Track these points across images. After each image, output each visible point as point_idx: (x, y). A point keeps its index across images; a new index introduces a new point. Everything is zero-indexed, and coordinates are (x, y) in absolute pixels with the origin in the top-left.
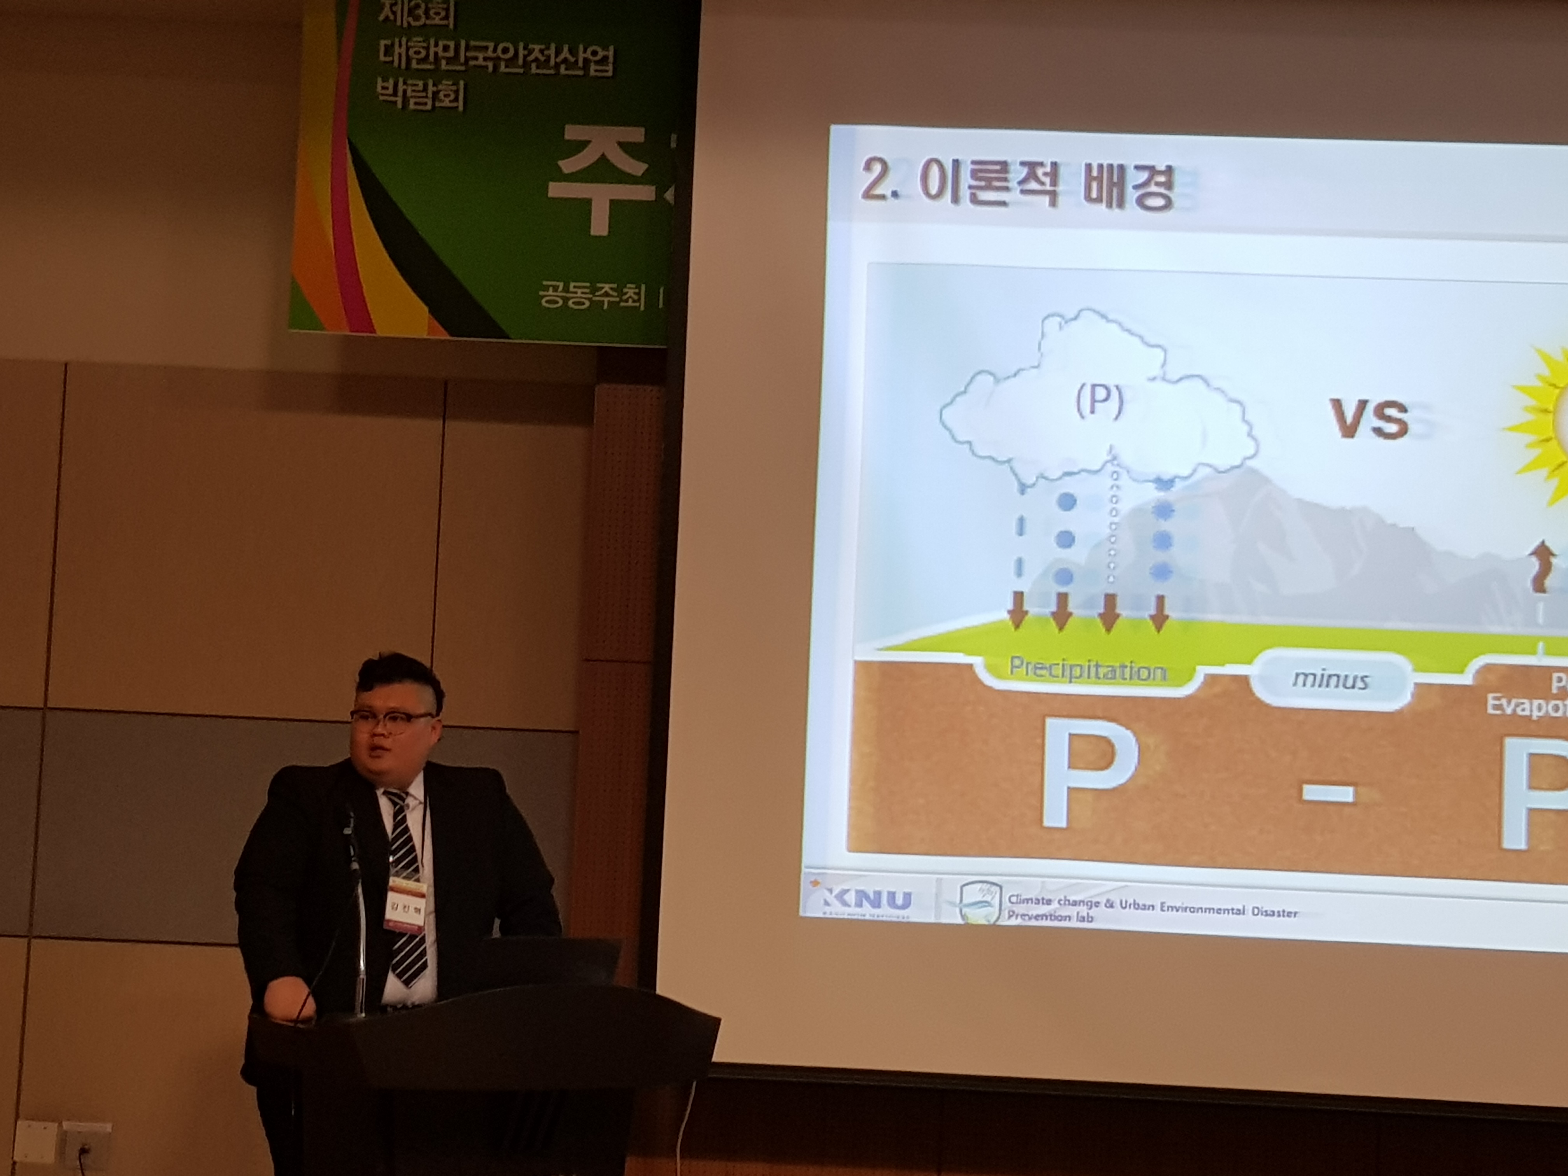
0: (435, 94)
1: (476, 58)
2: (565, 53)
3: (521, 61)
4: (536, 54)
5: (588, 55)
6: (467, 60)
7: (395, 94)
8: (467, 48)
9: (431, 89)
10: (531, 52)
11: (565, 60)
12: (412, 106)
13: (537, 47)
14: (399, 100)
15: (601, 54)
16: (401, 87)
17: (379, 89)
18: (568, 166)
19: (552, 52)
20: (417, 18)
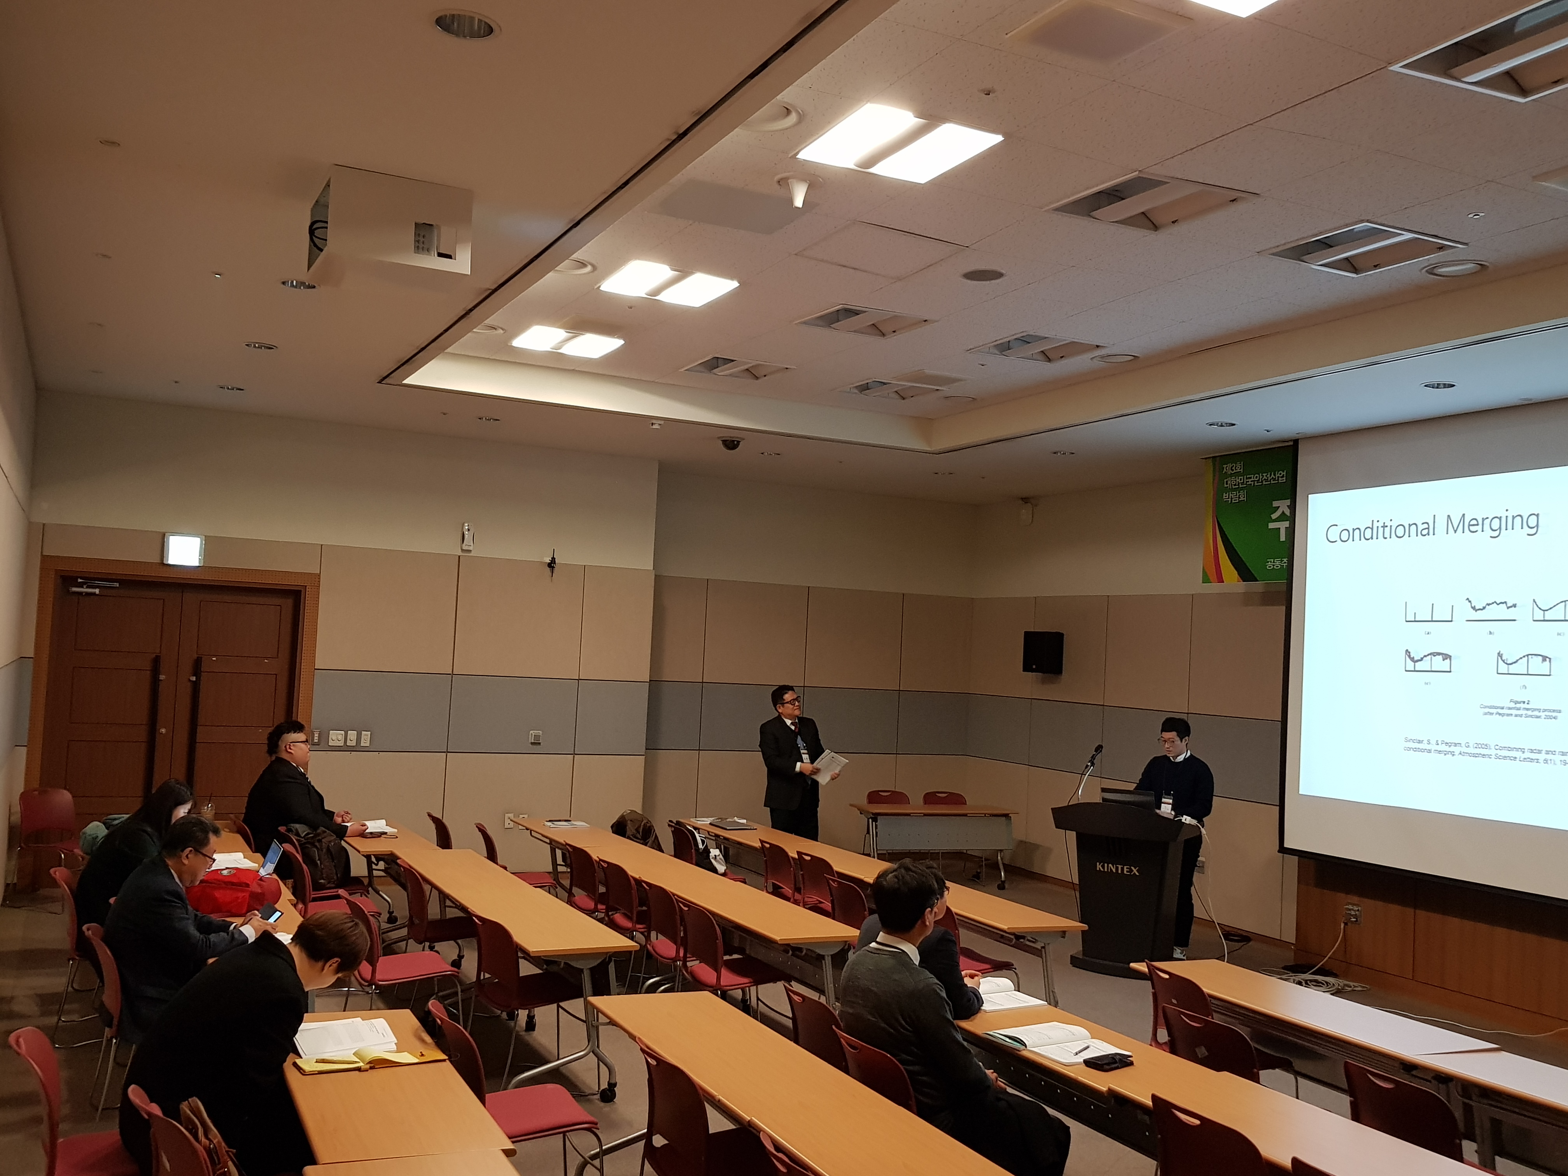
0: (1239, 495)
1: (1248, 482)
2: (1273, 476)
3: (1260, 481)
4: (1265, 477)
5: (1279, 475)
6: (1247, 482)
7: (1229, 498)
8: (1247, 479)
9: (1238, 494)
10: (1263, 476)
11: (1273, 478)
12: (1233, 502)
13: (1265, 475)
14: (1230, 500)
15: (1282, 473)
16: (1230, 495)
17: (1224, 497)
18: (1274, 516)
19: (1269, 476)
20: (1233, 470)
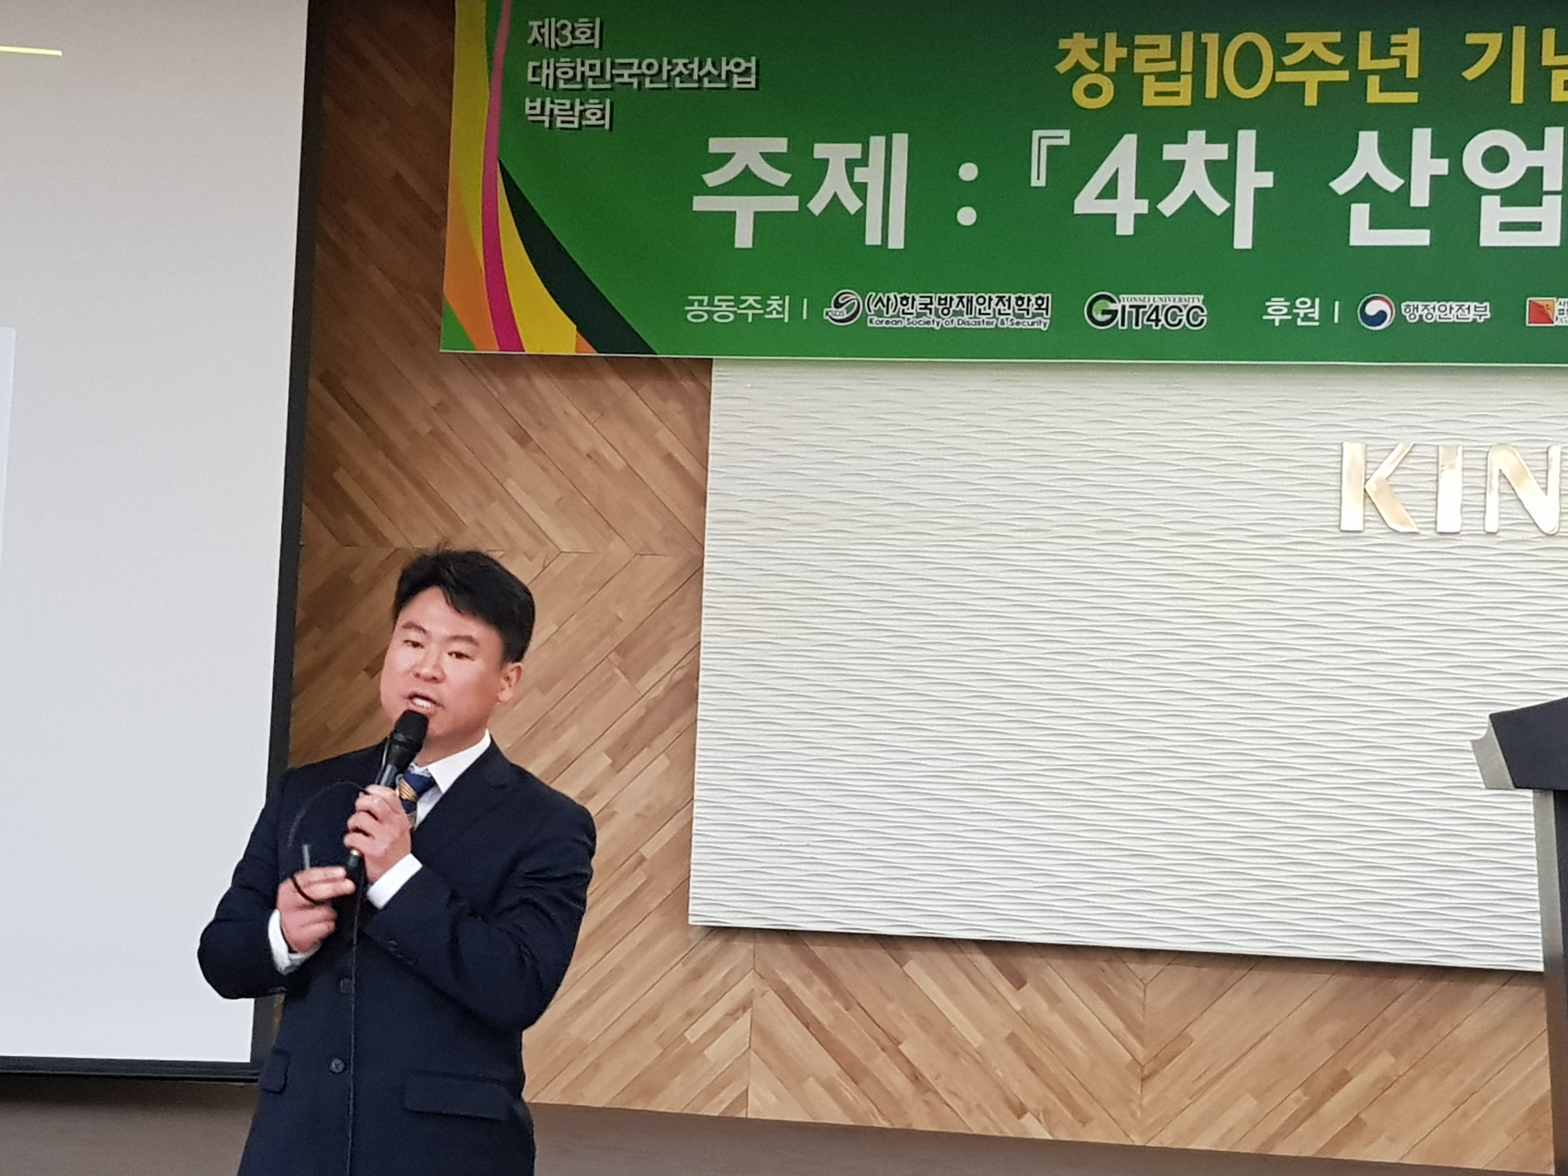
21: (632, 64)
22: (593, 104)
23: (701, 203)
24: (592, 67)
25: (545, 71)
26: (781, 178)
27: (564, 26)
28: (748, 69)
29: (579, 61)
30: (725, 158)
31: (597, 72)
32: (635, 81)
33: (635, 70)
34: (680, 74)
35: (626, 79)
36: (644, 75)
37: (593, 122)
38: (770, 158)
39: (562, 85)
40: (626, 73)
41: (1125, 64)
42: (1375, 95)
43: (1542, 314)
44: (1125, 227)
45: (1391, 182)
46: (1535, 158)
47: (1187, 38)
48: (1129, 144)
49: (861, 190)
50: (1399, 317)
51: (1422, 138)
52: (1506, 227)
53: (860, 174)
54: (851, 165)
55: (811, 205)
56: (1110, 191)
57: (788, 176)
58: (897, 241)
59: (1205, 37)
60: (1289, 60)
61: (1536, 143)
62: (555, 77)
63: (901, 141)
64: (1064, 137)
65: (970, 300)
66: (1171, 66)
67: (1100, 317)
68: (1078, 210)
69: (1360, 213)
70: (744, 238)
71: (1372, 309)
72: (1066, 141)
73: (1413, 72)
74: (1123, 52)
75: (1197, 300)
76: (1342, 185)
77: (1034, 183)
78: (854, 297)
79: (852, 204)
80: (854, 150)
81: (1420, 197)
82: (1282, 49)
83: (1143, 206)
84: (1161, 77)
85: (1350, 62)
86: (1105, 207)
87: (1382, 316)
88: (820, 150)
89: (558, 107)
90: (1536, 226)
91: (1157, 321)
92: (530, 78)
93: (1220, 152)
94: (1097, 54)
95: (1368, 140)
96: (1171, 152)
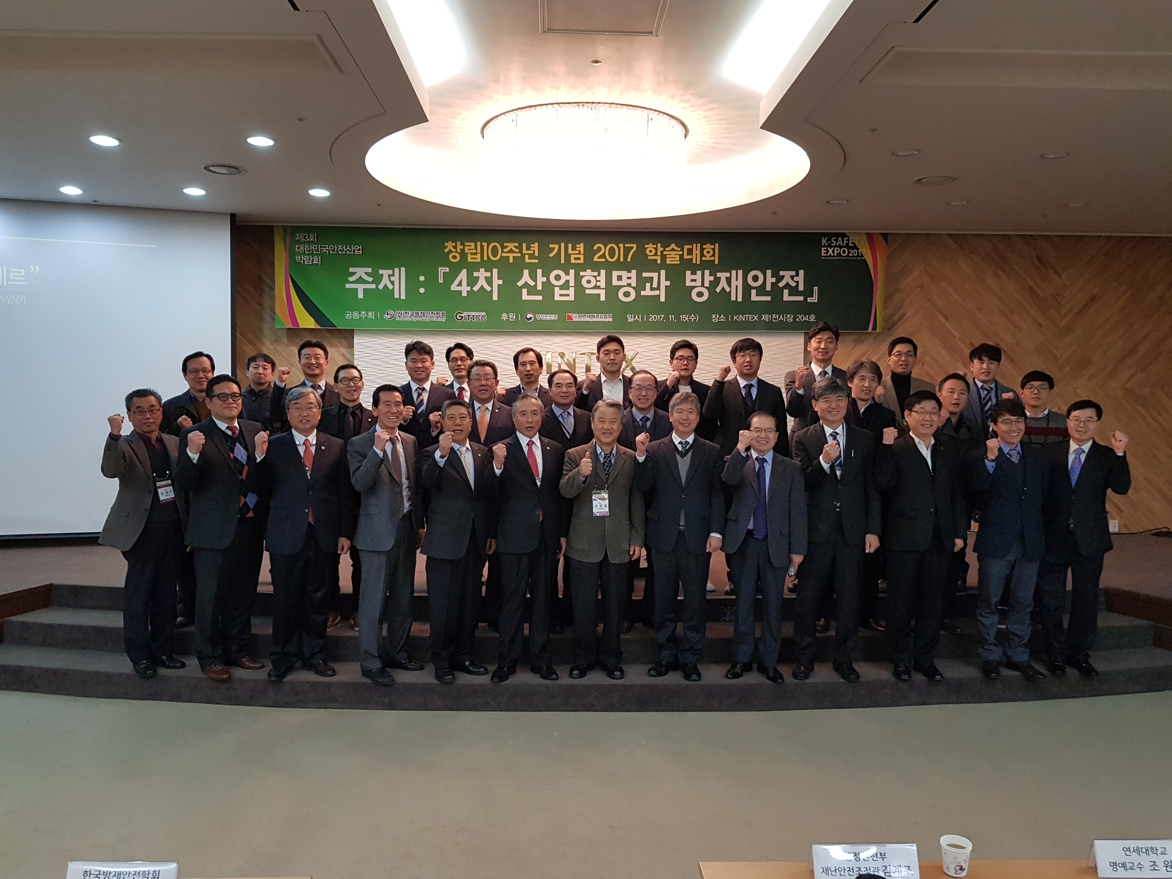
21: (326, 247)
22: (315, 258)
23: (348, 286)
24: (315, 247)
25: (301, 248)
26: (370, 279)
27: (306, 236)
28: (359, 249)
29: (311, 246)
30: (354, 274)
31: (316, 249)
32: (327, 251)
33: (327, 248)
34: (340, 250)
35: (325, 251)
36: (329, 250)
37: (316, 262)
38: (366, 273)
39: (306, 252)
40: (325, 249)
41: (463, 250)
42: (527, 260)
43: (570, 318)
44: (464, 294)
45: (532, 283)
46: (567, 278)
47: (479, 243)
48: (464, 271)
49: (393, 283)
50: (535, 318)
51: (539, 272)
52: (561, 295)
53: (392, 279)
54: (389, 276)
55: (379, 287)
56: (460, 284)
57: (372, 279)
58: (403, 297)
59: (483, 244)
60: (505, 250)
61: (567, 274)
62: (304, 250)
63: (403, 269)
64: (447, 270)
65: (424, 313)
66: (475, 251)
67: (459, 318)
68: (452, 289)
69: (525, 291)
70: (361, 296)
71: (528, 316)
72: (448, 271)
73: (536, 254)
74: (462, 247)
75: (484, 314)
76: (520, 284)
77: (440, 282)
78: (392, 312)
79: (390, 287)
80: (391, 272)
81: (539, 287)
82: (503, 247)
83: (469, 289)
84: (472, 254)
85: (521, 251)
86: (459, 288)
87: (531, 318)
88: (381, 272)
89: (306, 258)
90: (568, 295)
91: (474, 319)
92: (297, 250)
93: (488, 274)
94: (455, 247)
95: (526, 272)
96: (476, 274)
